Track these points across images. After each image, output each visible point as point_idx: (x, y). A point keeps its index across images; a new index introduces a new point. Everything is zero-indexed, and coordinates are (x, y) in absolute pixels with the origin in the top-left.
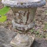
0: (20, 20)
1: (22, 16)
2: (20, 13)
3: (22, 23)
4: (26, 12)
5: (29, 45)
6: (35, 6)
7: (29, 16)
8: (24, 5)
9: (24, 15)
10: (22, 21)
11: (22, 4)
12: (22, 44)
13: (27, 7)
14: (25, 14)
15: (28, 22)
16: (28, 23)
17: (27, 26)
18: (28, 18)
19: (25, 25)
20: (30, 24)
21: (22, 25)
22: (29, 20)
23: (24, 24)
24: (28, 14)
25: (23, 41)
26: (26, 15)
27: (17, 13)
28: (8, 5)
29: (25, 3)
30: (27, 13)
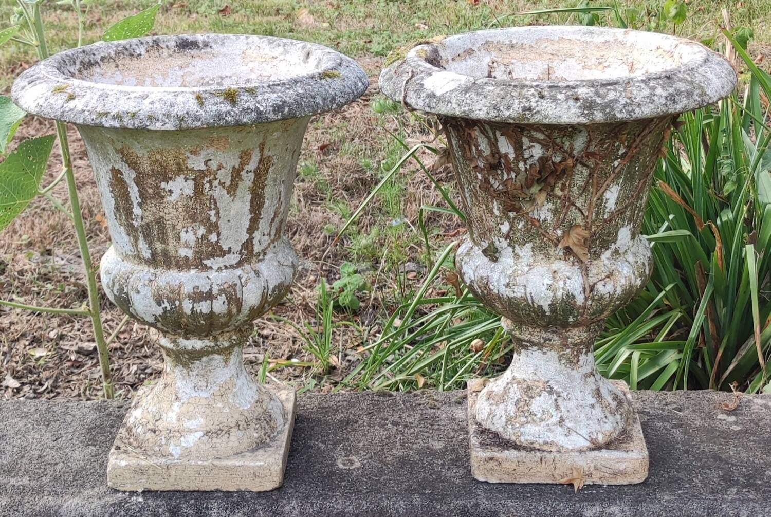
0: (202, 231)
1: (219, 192)
2: (199, 178)
3: (218, 251)
4: (245, 156)
5: (273, 439)
6: (319, 100)
7: (269, 192)
8: (246, 101)
9: (232, 189)
10: (213, 238)
11: (231, 97)
12: (220, 442)
13: (272, 116)
14: (236, 174)
15: (257, 235)
16: (257, 248)
17: (257, 273)
18: (257, 205)
19: (240, 264)
20: (270, 255)
21: (213, 275)
22: (263, 225)
23: (233, 259)
24: (260, 175)
25: (225, 412)
26: (248, 179)
27: (180, 179)
28: (128, 123)
29: (252, 92)
30: (252, 165)
